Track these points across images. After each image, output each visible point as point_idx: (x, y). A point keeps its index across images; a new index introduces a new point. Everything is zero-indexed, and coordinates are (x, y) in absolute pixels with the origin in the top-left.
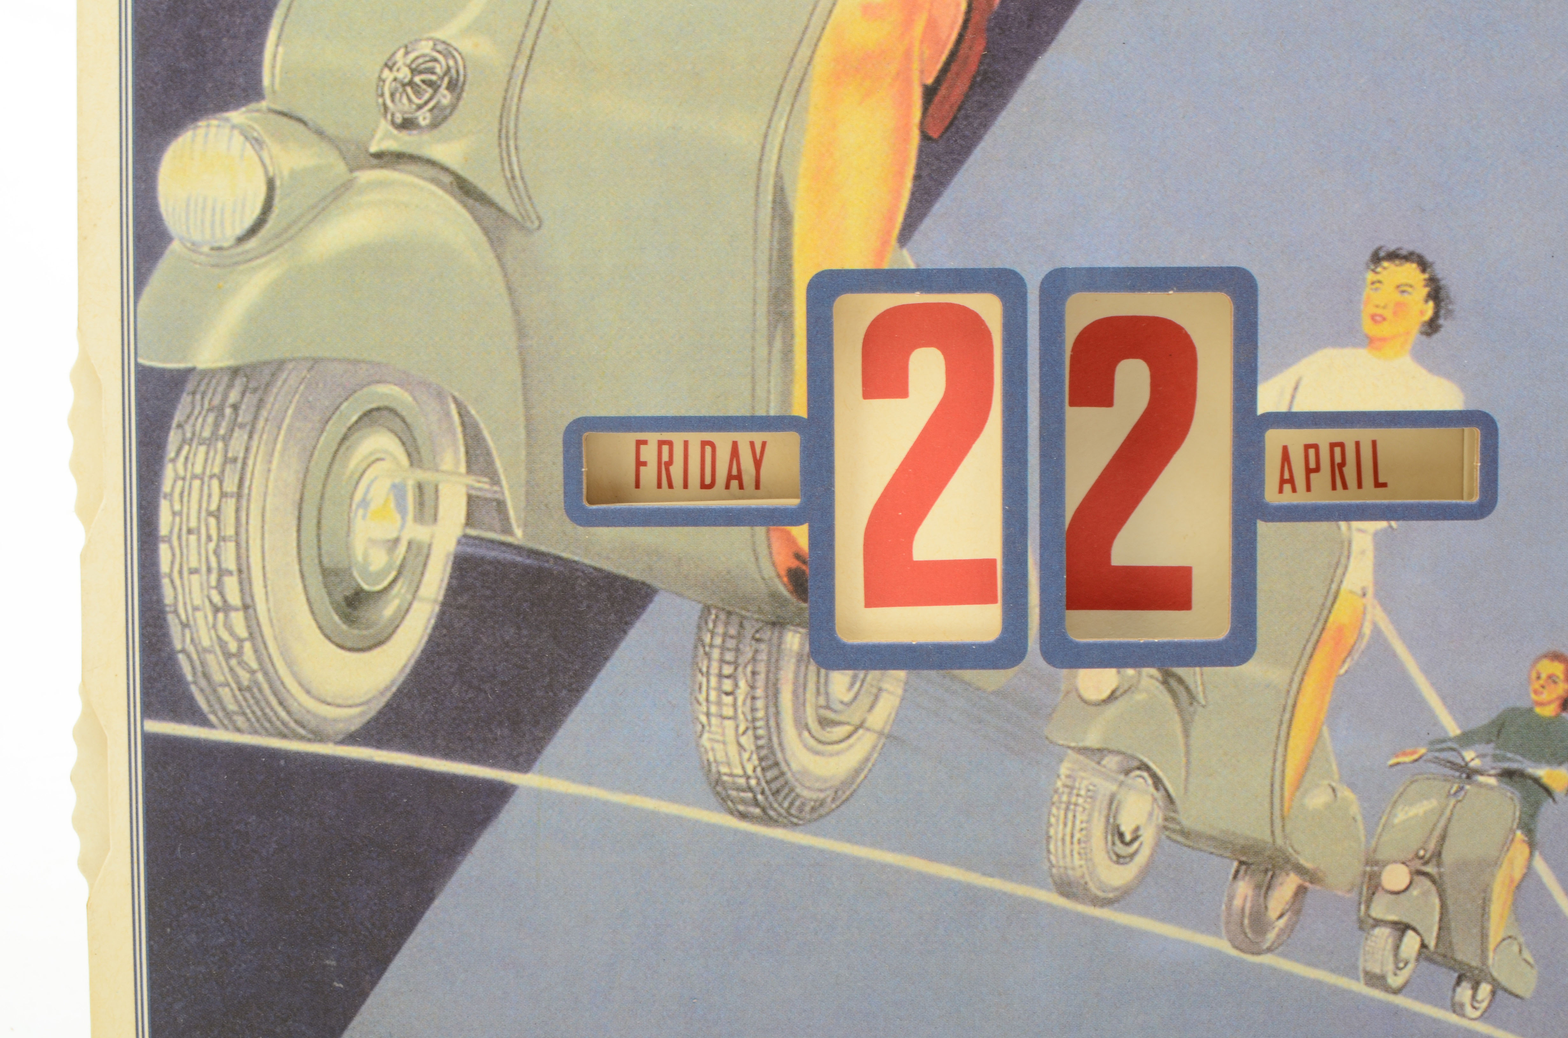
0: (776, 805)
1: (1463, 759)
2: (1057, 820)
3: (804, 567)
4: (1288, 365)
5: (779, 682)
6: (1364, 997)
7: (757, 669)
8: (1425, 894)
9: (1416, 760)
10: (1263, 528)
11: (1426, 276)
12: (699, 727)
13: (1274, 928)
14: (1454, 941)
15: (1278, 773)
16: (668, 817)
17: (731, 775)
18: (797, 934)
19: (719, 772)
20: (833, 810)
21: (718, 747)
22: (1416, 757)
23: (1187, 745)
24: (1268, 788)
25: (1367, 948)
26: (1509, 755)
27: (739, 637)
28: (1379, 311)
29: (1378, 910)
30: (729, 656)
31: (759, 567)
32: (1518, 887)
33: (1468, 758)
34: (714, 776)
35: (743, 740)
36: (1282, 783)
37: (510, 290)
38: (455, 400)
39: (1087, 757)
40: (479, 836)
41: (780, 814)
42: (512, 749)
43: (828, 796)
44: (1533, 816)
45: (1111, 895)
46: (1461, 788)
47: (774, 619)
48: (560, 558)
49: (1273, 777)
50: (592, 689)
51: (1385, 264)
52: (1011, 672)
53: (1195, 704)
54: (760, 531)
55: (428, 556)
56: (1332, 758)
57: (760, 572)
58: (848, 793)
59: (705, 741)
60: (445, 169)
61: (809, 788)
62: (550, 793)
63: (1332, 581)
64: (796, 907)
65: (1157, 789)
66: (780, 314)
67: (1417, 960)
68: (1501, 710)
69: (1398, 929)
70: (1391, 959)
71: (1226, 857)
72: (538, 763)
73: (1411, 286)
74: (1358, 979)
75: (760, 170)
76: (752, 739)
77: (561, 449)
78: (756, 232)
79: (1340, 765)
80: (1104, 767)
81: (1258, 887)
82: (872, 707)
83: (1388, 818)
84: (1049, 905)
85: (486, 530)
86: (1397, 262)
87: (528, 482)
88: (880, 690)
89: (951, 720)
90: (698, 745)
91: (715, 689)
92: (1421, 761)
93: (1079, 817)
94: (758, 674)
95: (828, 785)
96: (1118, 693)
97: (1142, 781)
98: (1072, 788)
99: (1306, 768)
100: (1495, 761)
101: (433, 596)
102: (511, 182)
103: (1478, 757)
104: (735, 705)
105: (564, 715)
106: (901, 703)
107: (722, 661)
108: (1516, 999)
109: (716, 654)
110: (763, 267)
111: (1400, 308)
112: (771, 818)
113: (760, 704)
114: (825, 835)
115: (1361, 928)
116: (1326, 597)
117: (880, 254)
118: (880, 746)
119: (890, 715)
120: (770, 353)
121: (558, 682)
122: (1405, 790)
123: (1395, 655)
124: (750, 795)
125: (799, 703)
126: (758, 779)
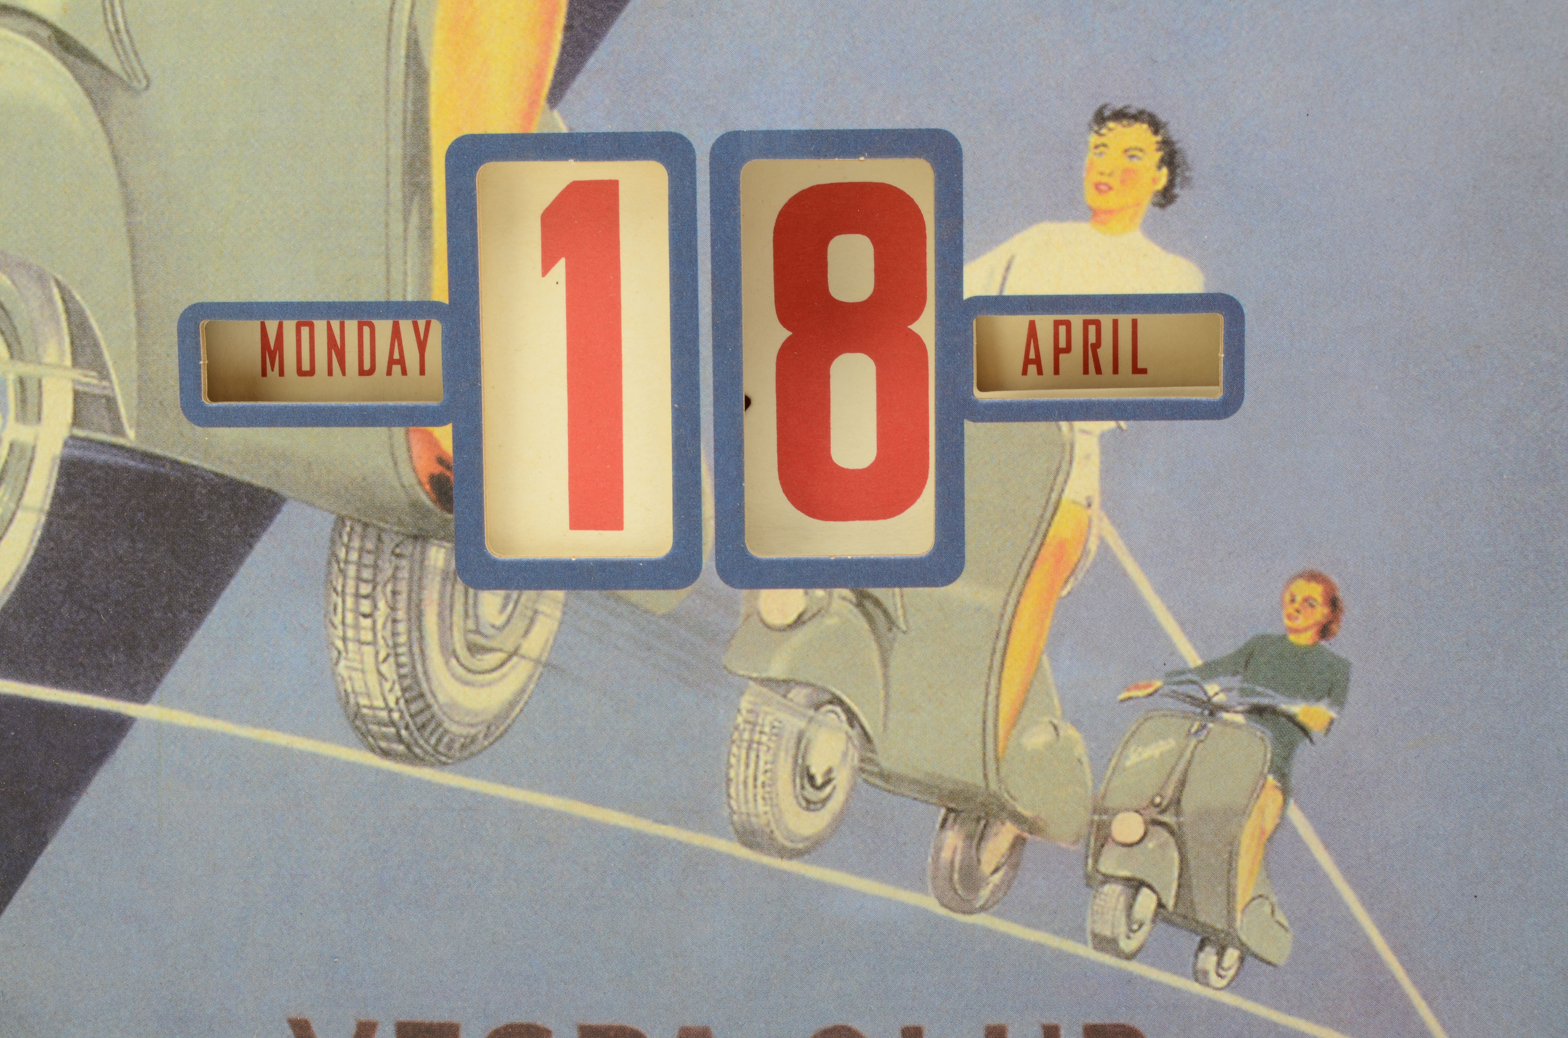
0: (422, 742)
1: (1206, 693)
2: (738, 761)
3: (448, 473)
4: (998, 242)
5: (422, 603)
6: (1093, 962)
7: (399, 588)
8: (1162, 846)
9: (1150, 695)
10: (970, 428)
11: (1159, 138)
12: (335, 653)
13: (988, 884)
14: (1196, 900)
15: (991, 709)
16: (302, 754)
17: (371, 707)
18: (448, 886)
19: (358, 704)
20: (486, 748)
21: (356, 675)
22: (1150, 690)
23: (886, 676)
24: (980, 725)
25: (1095, 908)
26: (1259, 689)
27: (377, 552)
28: (1104, 179)
29: (1109, 864)
30: (367, 574)
31: (397, 473)
32: (1270, 839)
33: (1211, 693)
34: (352, 708)
35: (384, 668)
36: (996, 720)
37: (116, 158)
38: (58, 283)
39: (772, 689)
40: (94, 774)
41: (426, 752)
42: (128, 677)
43: (480, 732)
44: (1286, 759)
45: (800, 846)
46: (1204, 727)
47: (415, 532)
48: (177, 463)
49: (985, 713)
50: (216, 609)
51: (1111, 125)
52: (683, 593)
53: (895, 629)
54: (399, 432)
55: (32, 460)
56: (1054, 692)
57: (399, 478)
58: (502, 729)
59: (341, 668)
60: (43, 22)
61: (458, 723)
62: (171, 726)
63: (1052, 490)
64: (447, 856)
65: (852, 726)
66: (417, 185)
67: (1154, 921)
68: (1249, 638)
69: (1131, 887)
70: (1123, 920)
71: (931, 804)
72: (157, 693)
73: (1141, 150)
74: (1085, 943)
75: (391, 20)
76: (394, 667)
77: (176, 339)
78: (387, 91)
79: (1062, 700)
80: (791, 700)
81: (969, 837)
82: (527, 632)
83: (1119, 760)
84: (730, 857)
85: (95, 430)
86: (1125, 122)
87: (140, 376)
88: (536, 612)
89: (616, 647)
90: (334, 674)
91: (351, 610)
92: (1156, 696)
93: (763, 758)
94: (399, 594)
95: (479, 719)
96: (806, 617)
97: (834, 717)
98: (755, 724)
99: (1024, 704)
100: (1242, 696)
101: (38, 505)
102: (115, 36)
103: (1222, 690)
104: (374, 629)
105: (185, 640)
106: (559, 627)
107: (359, 579)
108: (1268, 967)
109: (352, 571)
110: (396, 132)
111: (1128, 175)
112: (416, 756)
113: (402, 627)
114: (478, 775)
115: (1088, 885)
116: (1045, 508)
117: (528, 117)
118: (537, 676)
119: (547, 641)
120: (406, 230)
121: (178, 602)
122: (1138, 728)
123: (1125, 574)
124: (392, 730)
125: (445, 628)
126: (401, 712)
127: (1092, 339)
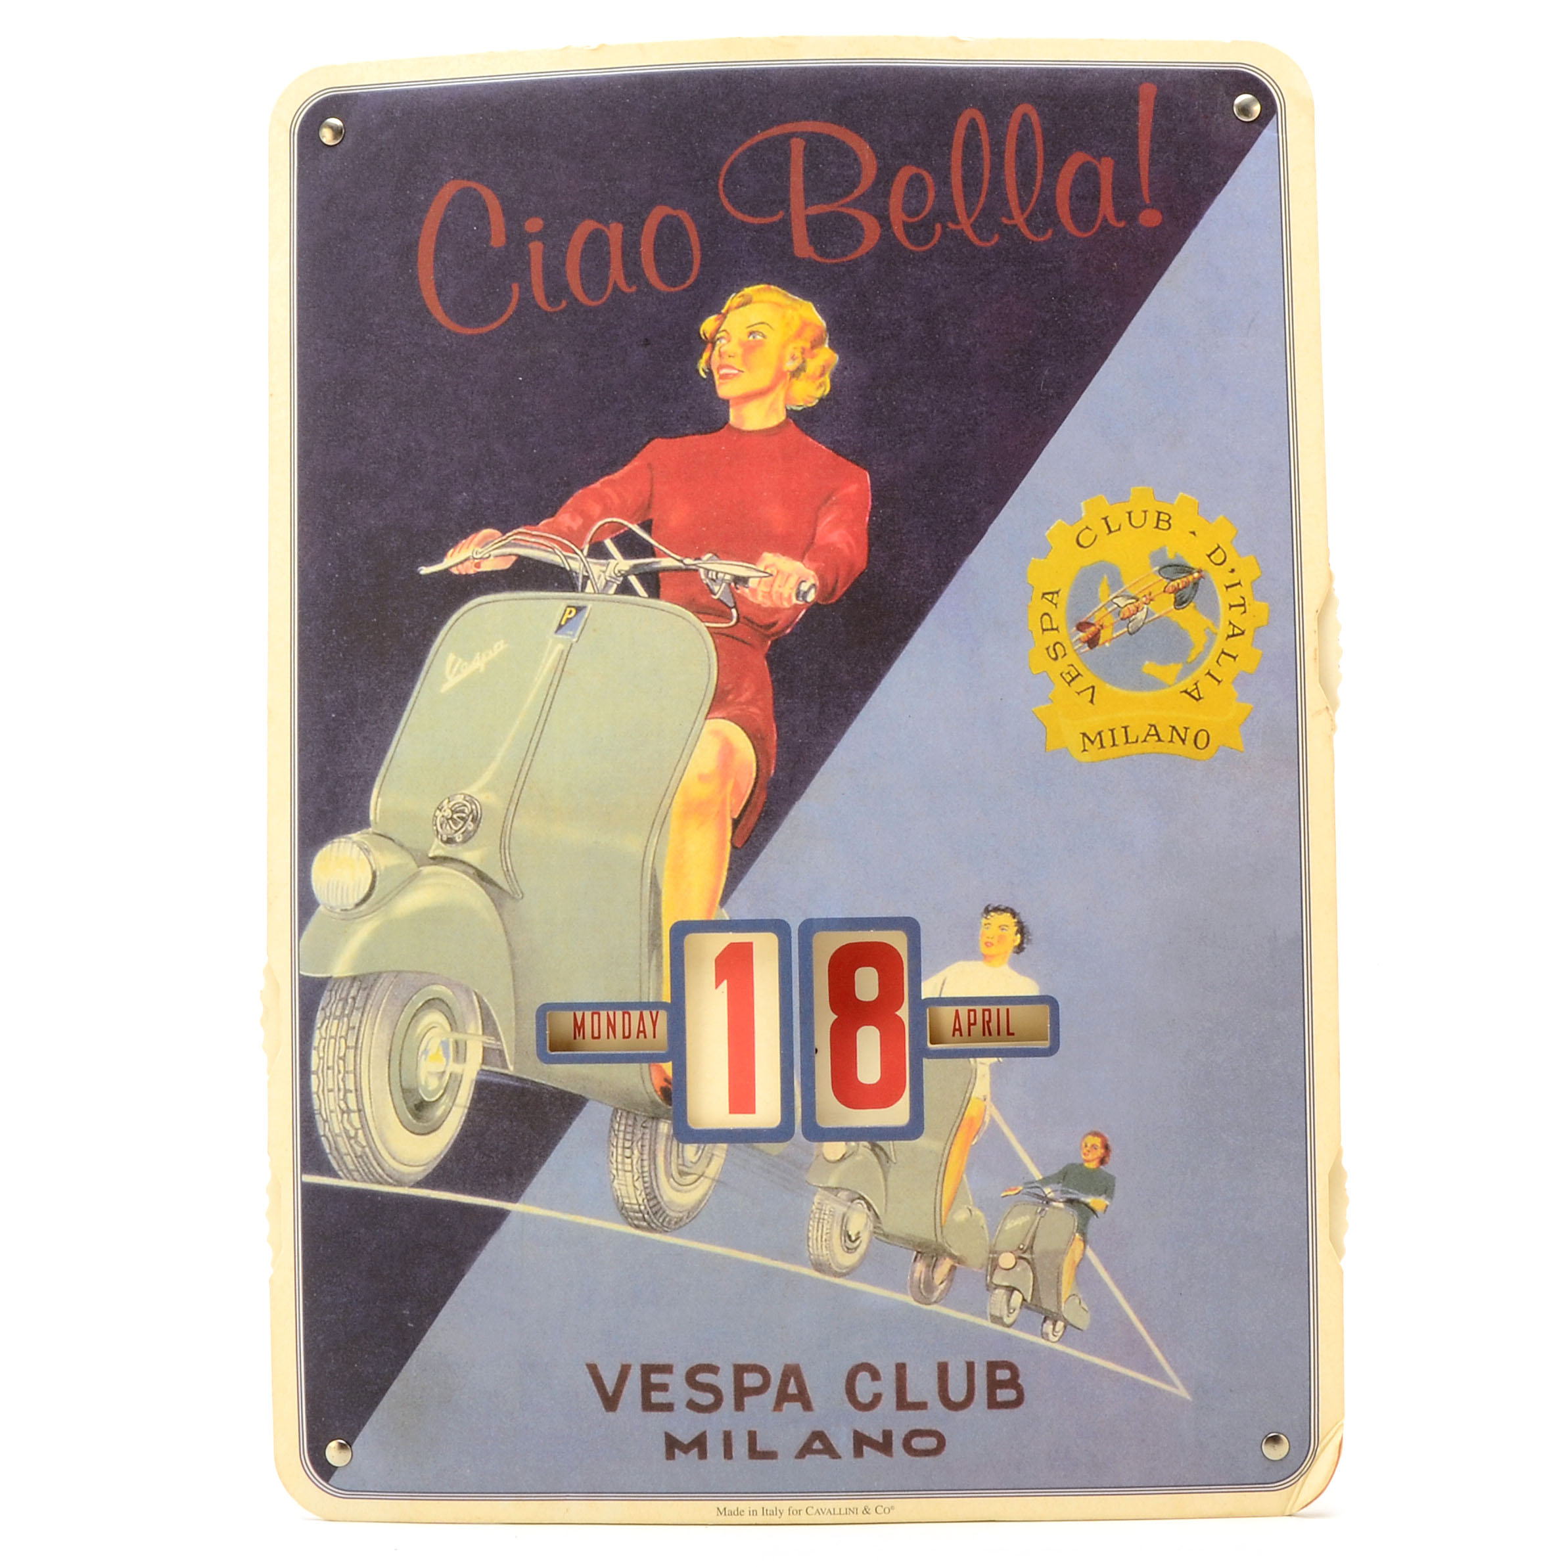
0: (655, 1221)
1: (1044, 1193)
2: (813, 1229)
3: (669, 1086)
4: (938, 971)
5: (656, 1151)
6: (990, 1330)
7: (644, 1144)
8: (1024, 1270)
10: (926, 1061)
11: (1016, 920)
12: (612, 1177)
13: (938, 1290)
14: (1042, 1298)
15: (938, 1201)
16: (595, 1228)
17: (630, 1204)
18: (668, 1294)
19: (623, 1202)
20: (688, 1224)
22: (1017, 1192)
23: (886, 1186)
24: (933, 1210)
25: (991, 1302)
26: (1071, 1190)
27: (634, 1126)
28: (989, 940)
29: (997, 1280)
30: (628, 1137)
31: (644, 1086)
32: (1078, 1266)
33: (1047, 1193)
34: (620, 1205)
35: (637, 1184)
37: (506, 933)
38: (476, 994)
39: (829, 1193)
40: (489, 1239)
41: (657, 1226)
42: (508, 1190)
43: (685, 1216)
44: (1085, 1225)
45: (844, 1271)
46: (1043, 1210)
47: (653, 1115)
48: (535, 1082)
49: (935, 1203)
50: (552, 1155)
51: (992, 914)
52: (785, 1144)
53: (890, 1162)
54: (645, 1066)
55: (461, 1081)
56: (969, 1192)
57: (645, 1089)
58: (695, 1214)
59: (615, 1185)
60: (471, 866)
61: (673, 1211)
62: (529, 1215)
63: (966, 1092)
64: (667, 1279)
65: (869, 1210)
66: (655, 945)
67: (1021, 1308)
69: (1009, 1291)
70: (1006, 1307)
71: (909, 1250)
72: (522, 1198)
73: (1007, 926)
74: (987, 1319)
75: (643, 866)
76: (641, 1184)
77: (535, 1021)
78: (641, 900)
79: (973, 1197)
80: (839, 1198)
81: (928, 1266)
82: (708, 1165)
83: (1002, 1227)
84: (809, 1277)
85: (493, 1066)
86: (999, 913)
87: (516, 1040)
88: (713, 1155)
89: (752, 1172)
90: (611, 1187)
91: (621, 1155)
93: (826, 1227)
94: (645, 1146)
95: (684, 1209)
96: (846, 1156)
97: (860, 1206)
98: (821, 1210)
99: (954, 1199)
101: (464, 1104)
102: (507, 873)
104: (632, 1164)
105: (537, 1171)
106: (724, 1163)
107: (625, 1139)
108: (1078, 1331)
109: (621, 1135)
110: (645, 919)
111: (1001, 939)
112: (652, 1228)
113: (646, 1163)
114: (682, 1237)
115: (988, 1290)
116: (963, 1101)
117: (710, 912)
118: (713, 1187)
119: (718, 1169)
120: (649, 967)
121: (534, 1152)
122: (1011, 1211)
123: (1003, 1133)
124: (641, 1215)
125: (668, 1163)
126: (645, 1206)
127: (987, 1018)
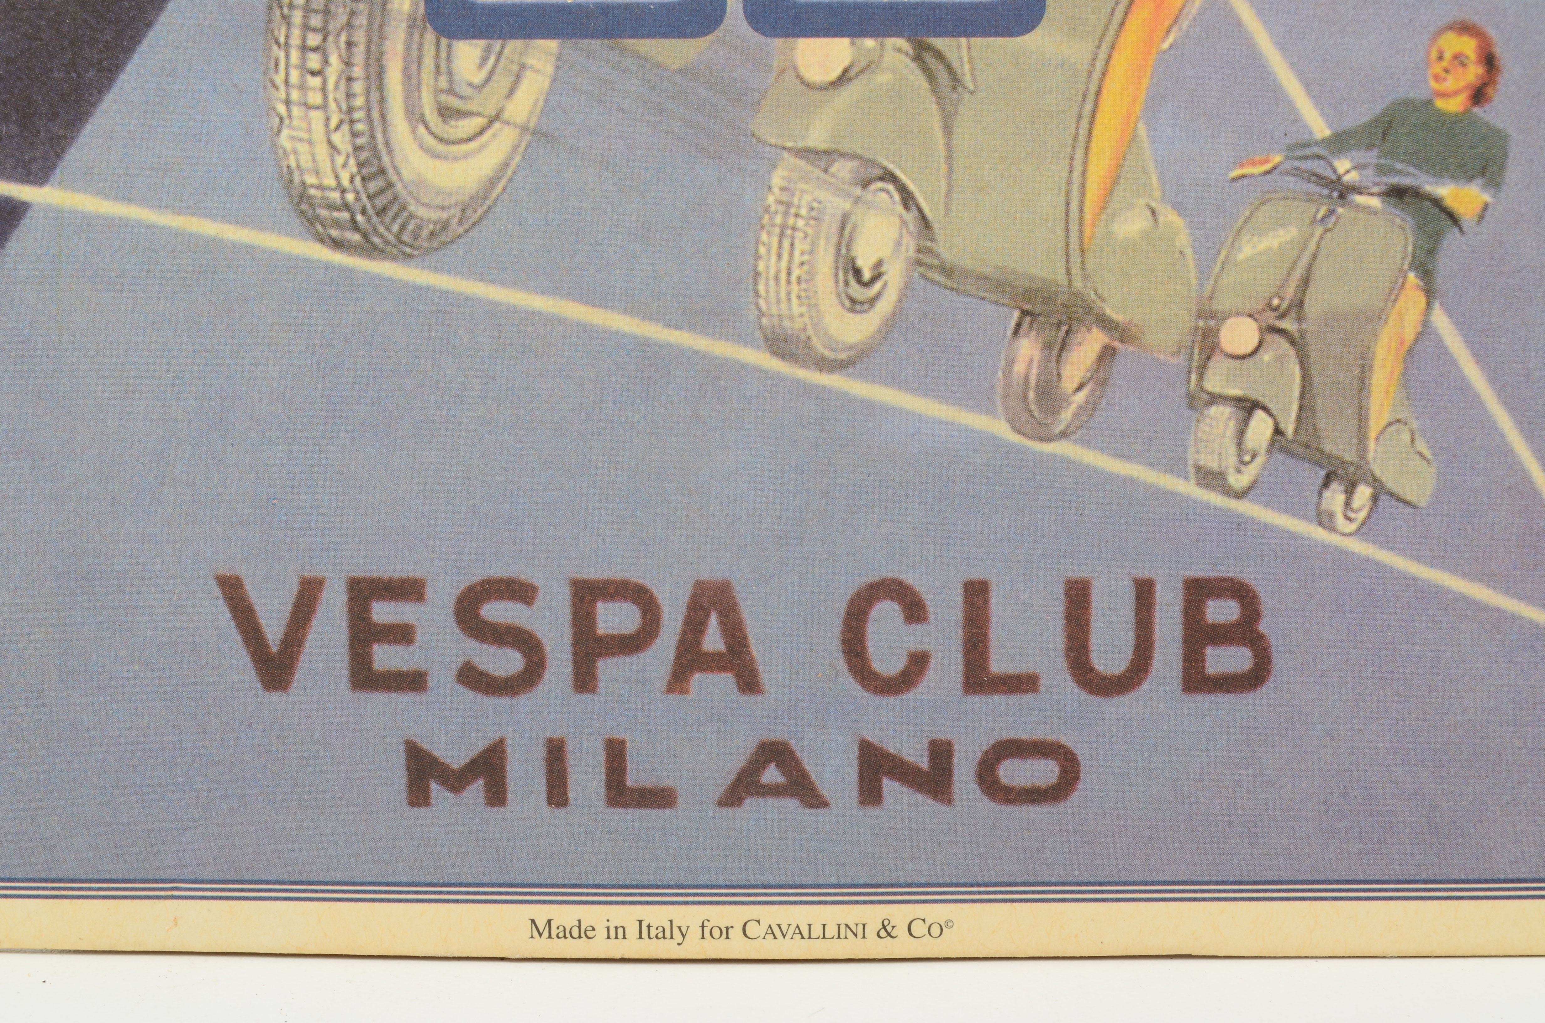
0: (381, 230)
1: (1335, 171)
2: (769, 250)
5: (384, 57)
6: (1196, 502)
7: (355, 39)
8: (1281, 359)
9: (1268, 172)
12: (276, 121)
13: (1070, 404)
14: (1321, 425)
15: (1075, 188)
16: (235, 246)
17: (320, 187)
18: (412, 409)
19: (303, 184)
20: (460, 236)
21: (303, 148)
22: (1268, 167)
23: (949, 146)
24: (1062, 208)
25: (1199, 434)
26: (1399, 166)
29: (1214, 382)
30: (316, 21)
32: (1410, 351)
33: (1341, 170)
34: (297, 189)
35: (336, 138)
36: (1082, 202)
39: (810, 162)
41: (387, 242)
42: (22, 153)
43: (453, 216)
44: (1431, 252)
45: (843, 356)
46: (1332, 212)
49: (1068, 193)
50: (130, 68)
52: (703, 42)
53: (960, 88)
56: (1151, 167)
58: (480, 212)
59: (284, 139)
61: (427, 205)
62: (74, 213)
64: (411, 371)
65: (907, 208)
67: (1269, 451)
68: (1387, 103)
69: (1243, 408)
70: (1233, 449)
71: (1003, 305)
72: (57, 172)
74: (1187, 478)
76: (348, 137)
79: (1162, 177)
80: (834, 176)
81: (1048, 346)
82: (512, 92)
83: (1229, 252)
84: (757, 369)
88: (523, 67)
89: (620, 109)
90: (275, 145)
91: (296, 67)
92: (1275, 174)
93: (799, 246)
94: (356, 45)
95: (453, 200)
96: (852, 73)
97: (886, 197)
98: (789, 205)
99: (1115, 182)
100: (1378, 175)
103: (1355, 168)
104: (324, 89)
105: (92, 105)
106: (551, 85)
107: (306, 27)
108: (1407, 508)
109: (297, 17)
112: (375, 247)
113: (358, 87)
114: (448, 270)
115: (1191, 406)
118: (523, 146)
119: (536, 102)
121: (83, 58)
122: (1252, 213)
123: (1239, 24)
124: (346, 215)
125: (412, 86)
126: (357, 193)
